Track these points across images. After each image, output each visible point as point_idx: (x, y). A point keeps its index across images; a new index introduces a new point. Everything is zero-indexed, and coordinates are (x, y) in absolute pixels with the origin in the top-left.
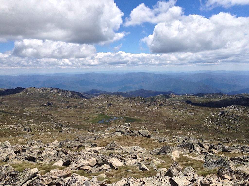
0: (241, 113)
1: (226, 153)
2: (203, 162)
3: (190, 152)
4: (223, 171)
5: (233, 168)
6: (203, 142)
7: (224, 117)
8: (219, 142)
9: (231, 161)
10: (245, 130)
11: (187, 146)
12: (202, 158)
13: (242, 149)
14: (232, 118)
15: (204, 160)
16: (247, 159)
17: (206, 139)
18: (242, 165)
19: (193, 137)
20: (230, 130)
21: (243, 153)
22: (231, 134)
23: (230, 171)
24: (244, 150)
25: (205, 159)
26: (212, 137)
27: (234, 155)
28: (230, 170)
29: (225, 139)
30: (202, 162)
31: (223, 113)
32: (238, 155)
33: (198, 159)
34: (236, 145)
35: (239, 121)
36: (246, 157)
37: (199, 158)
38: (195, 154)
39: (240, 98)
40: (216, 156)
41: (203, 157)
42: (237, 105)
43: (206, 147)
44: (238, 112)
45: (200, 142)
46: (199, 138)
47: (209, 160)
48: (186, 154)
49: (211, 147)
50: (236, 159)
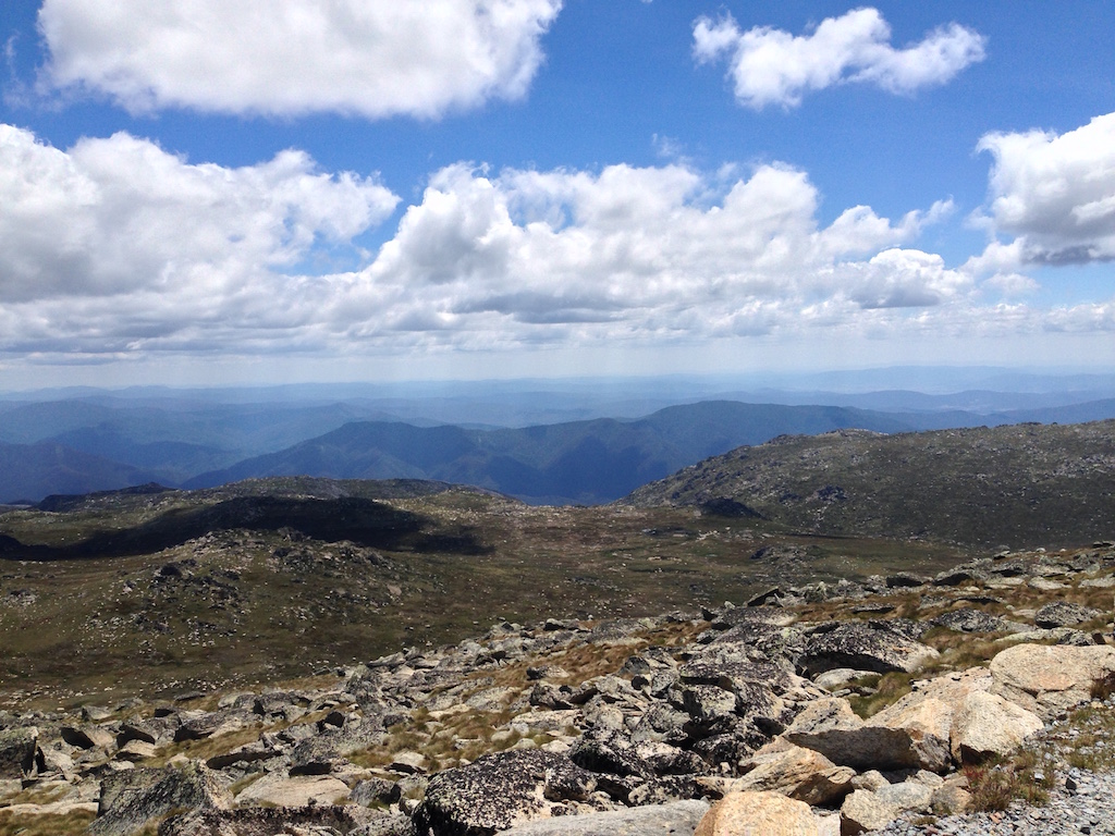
0: (244, 559)
1: (193, 743)
2: (93, 812)
3: (26, 784)
4: (179, 827)
5: (222, 803)
6: (87, 720)
7: (175, 589)
8: (162, 703)
9: (215, 773)
10: (266, 627)
11: (9, 760)
12: (86, 797)
13: (259, 709)
14: (212, 588)
15: (97, 804)
16: (277, 747)
17: (100, 704)
18: (259, 777)
19: (39, 712)
20: (206, 641)
21: (260, 726)
22: (211, 654)
23: (208, 820)
24: (263, 714)
25: (98, 796)
26: (129, 687)
27: (226, 742)
28: (208, 816)
29: (186, 686)
30: (85, 817)
31: (171, 570)
32: (242, 738)
33: (64, 807)
34: (232, 700)
35: (241, 596)
36: (273, 738)
37: (70, 801)
38: (51, 788)
39: (235, 499)
40: (150, 771)
41: (92, 788)
42: (225, 528)
43: (104, 739)
44: (232, 559)
45: (75, 725)
46: (67, 709)
47: (120, 797)
48: (6, 802)
49: (127, 735)
50: (237, 757)
